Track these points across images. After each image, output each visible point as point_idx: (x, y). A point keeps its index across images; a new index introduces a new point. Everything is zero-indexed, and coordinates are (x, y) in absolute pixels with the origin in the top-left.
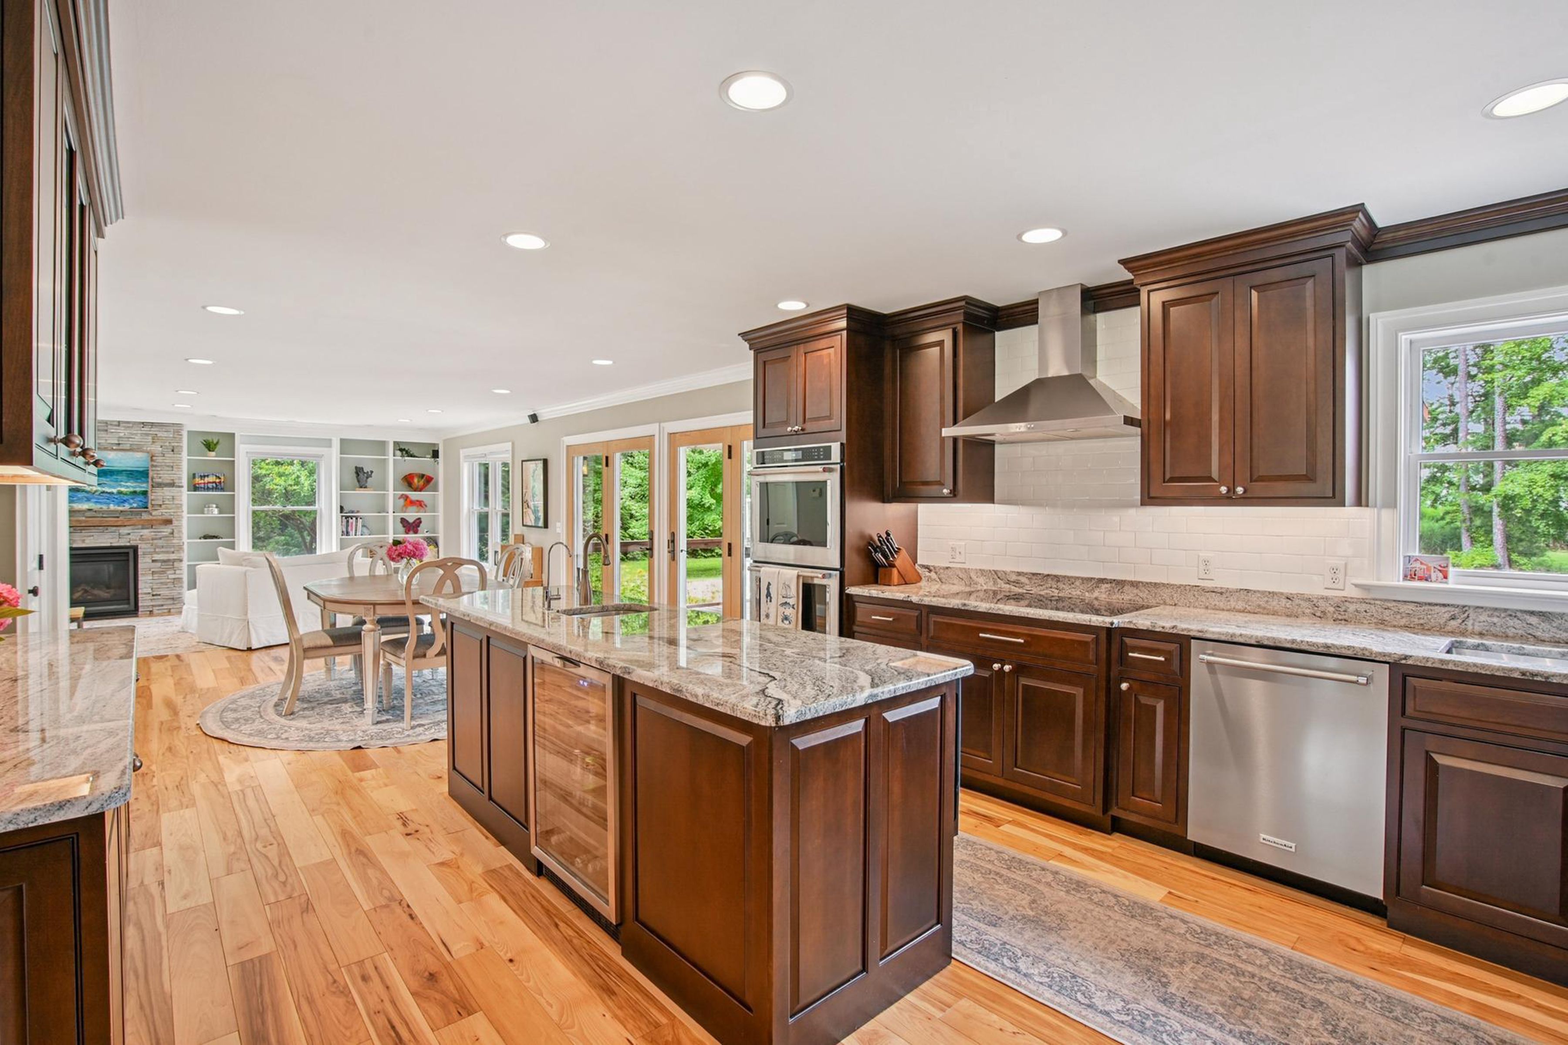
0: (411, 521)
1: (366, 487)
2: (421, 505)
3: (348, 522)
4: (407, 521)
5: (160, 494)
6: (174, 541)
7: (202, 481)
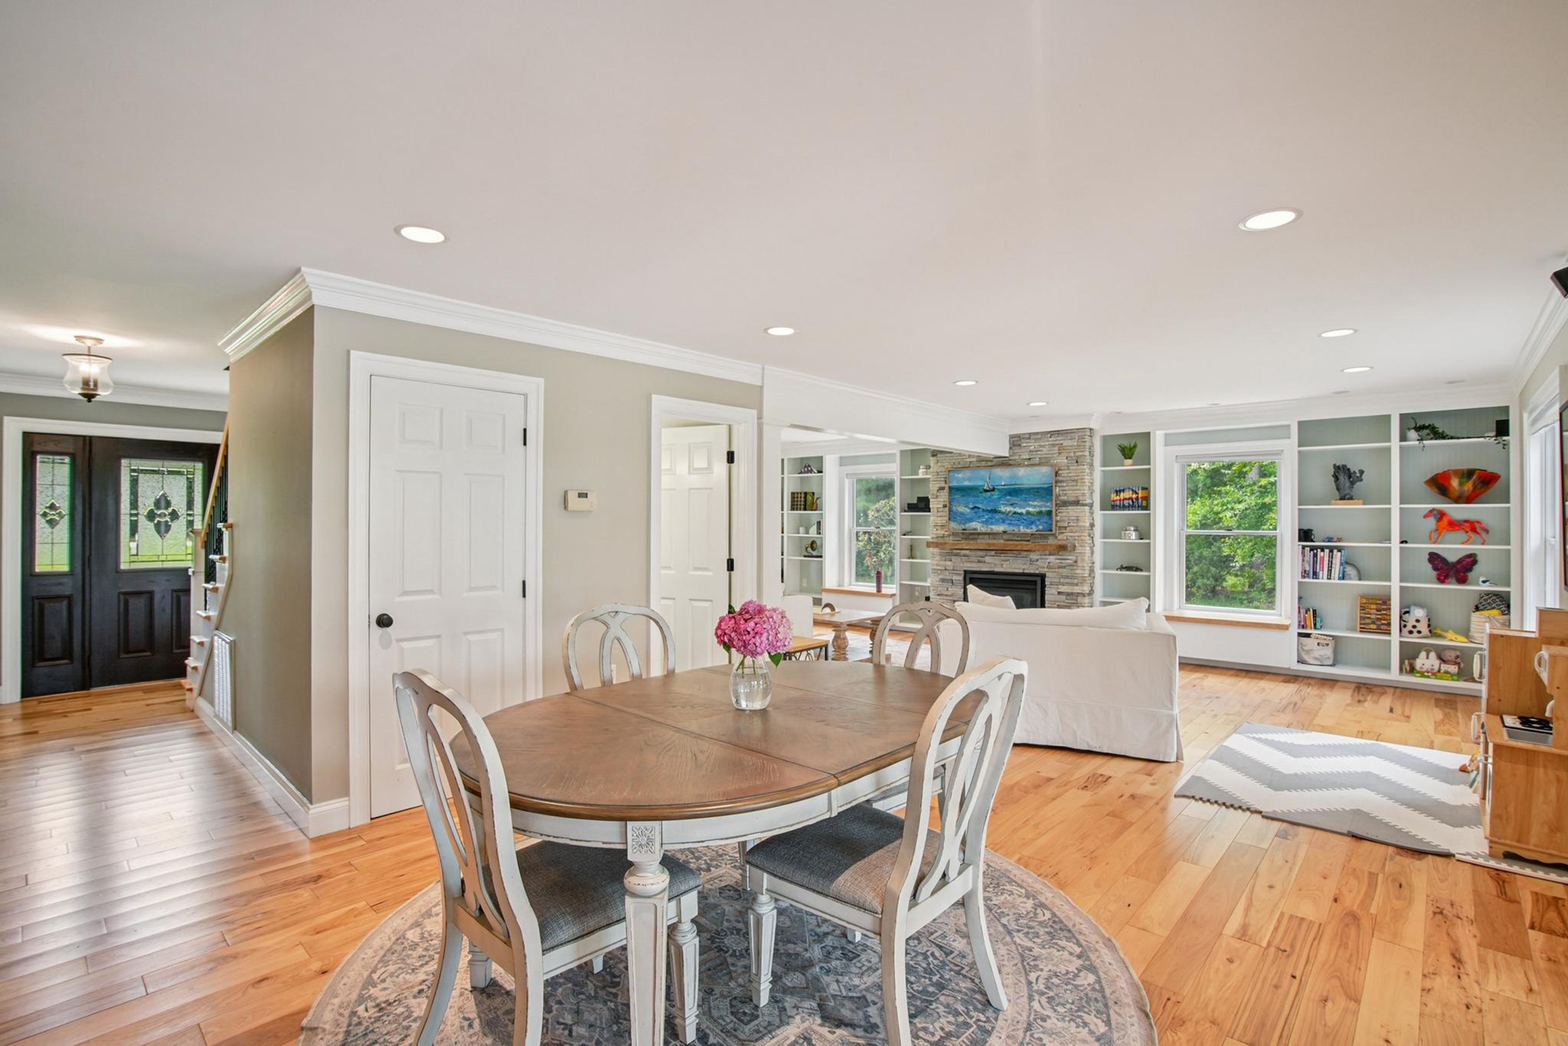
0: (1452, 558)
1: (1351, 498)
2: (1474, 530)
3: (1315, 555)
4: (1443, 560)
5: (1064, 514)
6: (1078, 571)
7: (1118, 498)
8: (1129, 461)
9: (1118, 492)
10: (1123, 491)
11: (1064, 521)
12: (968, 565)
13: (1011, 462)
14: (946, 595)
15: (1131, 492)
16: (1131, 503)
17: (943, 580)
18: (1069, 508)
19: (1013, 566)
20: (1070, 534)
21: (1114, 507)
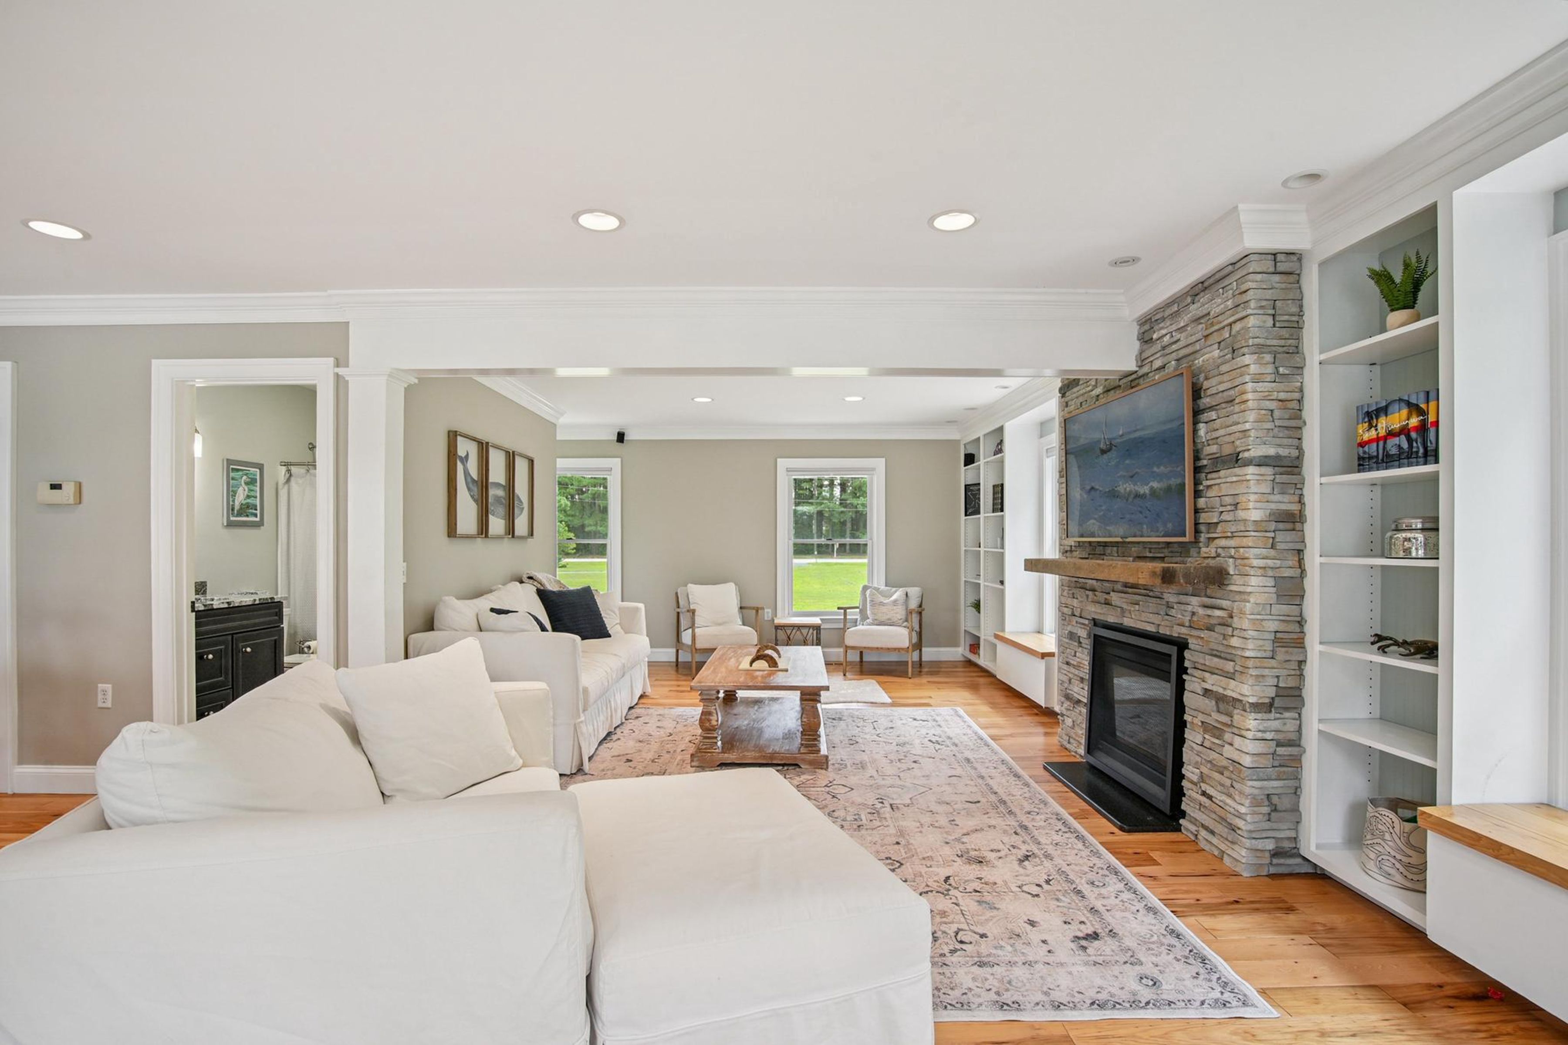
6: (1235, 642)
7: (1373, 434)
8: (1400, 317)
9: (1371, 416)
10: (1386, 409)
11: (1211, 509)
12: (1094, 608)
13: (1139, 382)
14: (1074, 666)
15: (1405, 412)
16: (1405, 446)
17: (1071, 636)
18: (1222, 473)
20: (1223, 542)
21: (1363, 463)
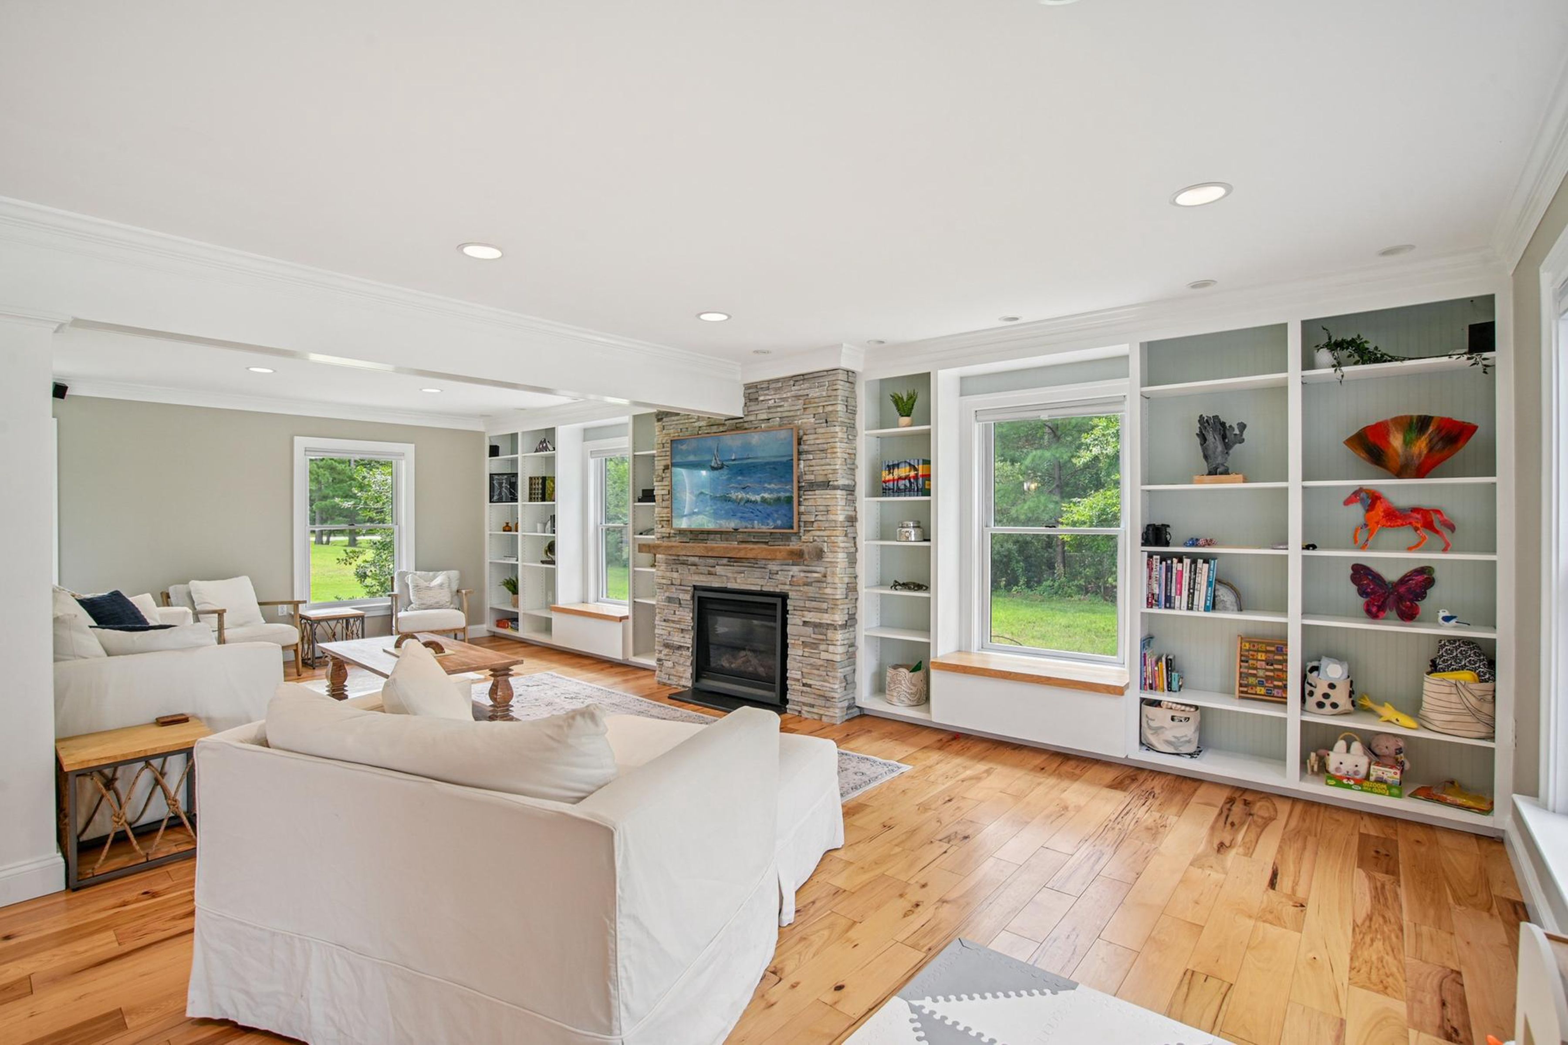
0: (1392, 575)
1: (1226, 472)
2: (1429, 525)
3: (1169, 569)
4: (1377, 578)
5: (811, 502)
6: (828, 591)
7: (891, 477)
8: (905, 420)
9: (891, 468)
10: (898, 465)
11: (809, 513)
12: (696, 578)
13: (746, 425)
14: (673, 622)
15: (908, 468)
16: (908, 485)
17: (670, 600)
18: (817, 492)
19: (749, 581)
20: (818, 533)
21: (885, 492)
